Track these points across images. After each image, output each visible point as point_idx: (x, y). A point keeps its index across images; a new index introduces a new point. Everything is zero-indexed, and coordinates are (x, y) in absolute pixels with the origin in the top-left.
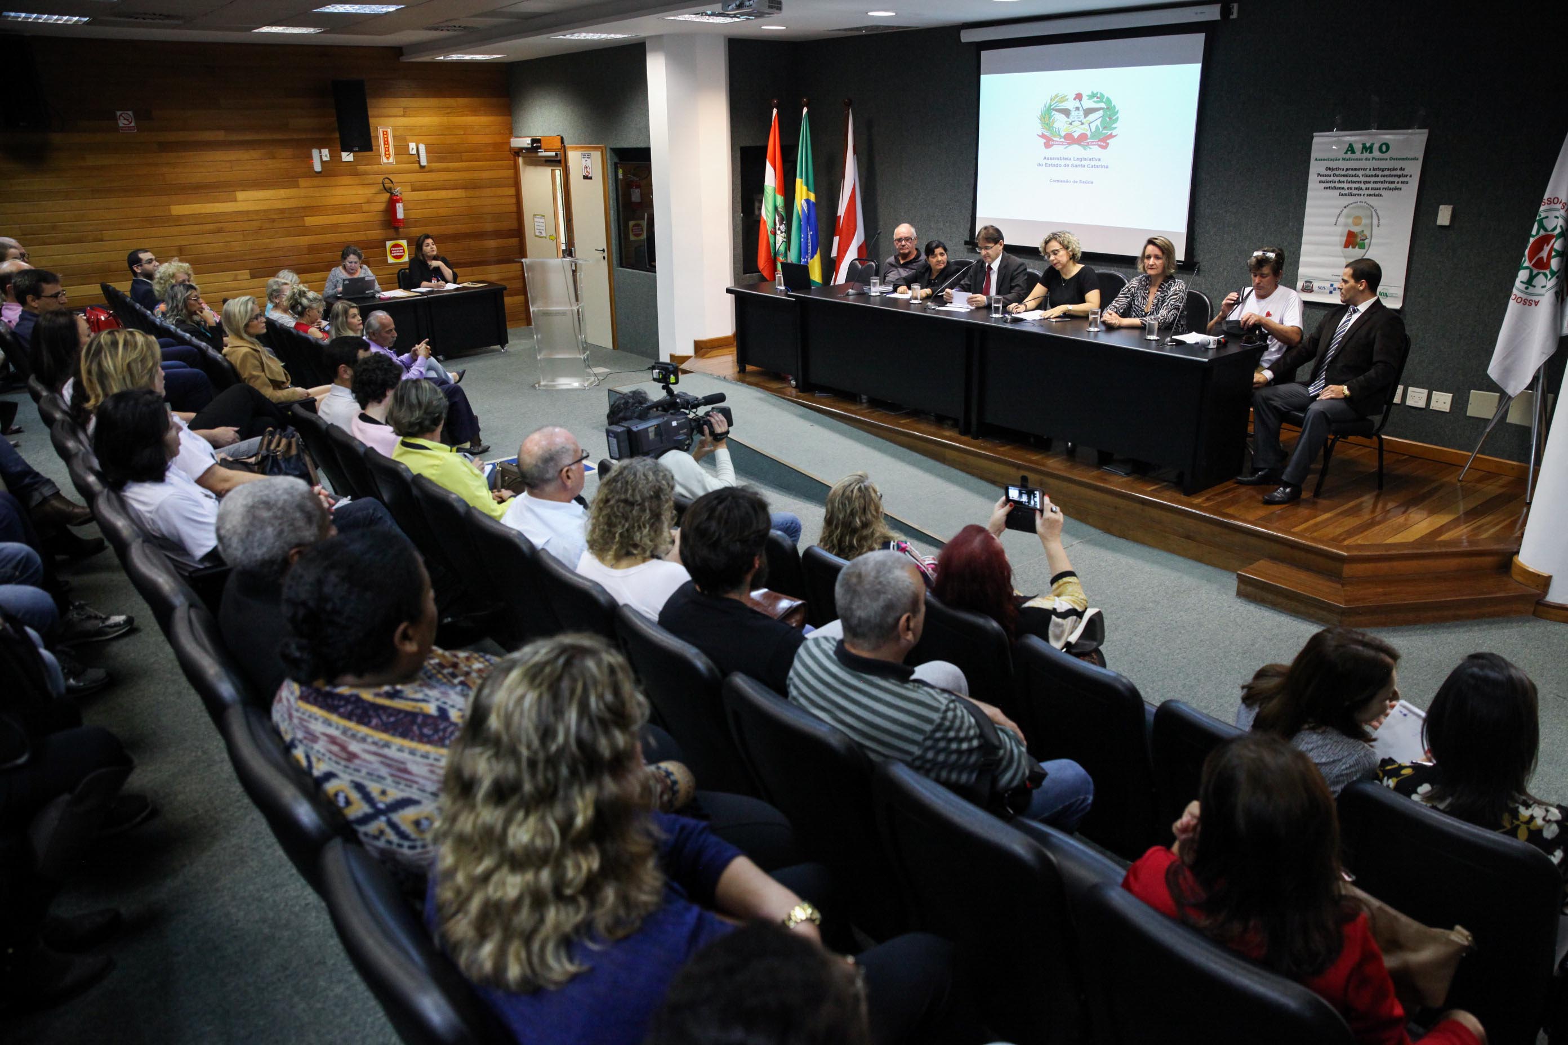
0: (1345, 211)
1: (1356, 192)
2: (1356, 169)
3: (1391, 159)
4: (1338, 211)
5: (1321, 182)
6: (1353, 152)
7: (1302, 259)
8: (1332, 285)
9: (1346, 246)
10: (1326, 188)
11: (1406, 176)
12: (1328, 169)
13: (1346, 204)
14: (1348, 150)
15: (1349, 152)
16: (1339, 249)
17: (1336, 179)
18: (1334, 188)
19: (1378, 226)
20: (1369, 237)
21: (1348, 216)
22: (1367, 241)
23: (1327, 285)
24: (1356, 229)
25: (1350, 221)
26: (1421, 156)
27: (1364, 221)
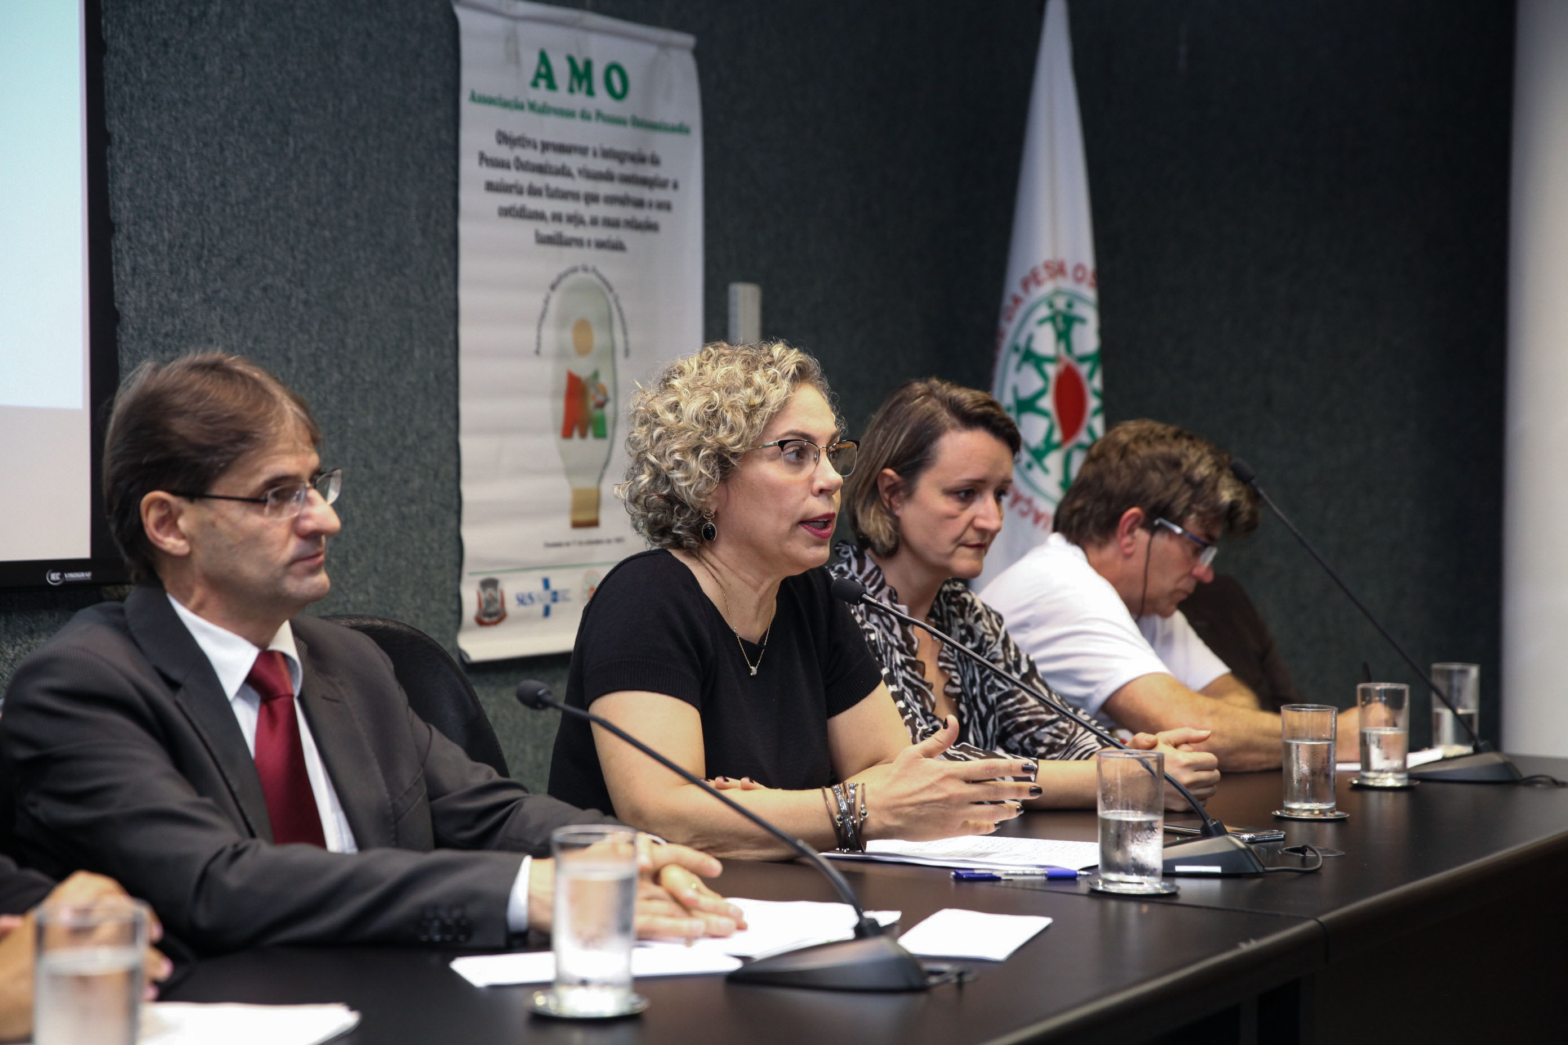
0: (556, 298)
1: (569, 231)
2: (563, 149)
3: (639, 123)
4: (536, 301)
5: (491, 187)
6: (552, 86)
7: (470, 492)
8: (546, 583)
9: (567, 433)
10: (506, 212)
11: (663, 184)
12: (503, 138)
13: (553, 277)
14: (538, 75)
15: (542, 83)
16: (550, 442)
17: (525, 179)
18: (522, 214)
19: (627, 353)
20: (610, 394)
21: (562, 322)
22: (609, 408)
23: (532, 584)
24: (583, 368)
25: (568, 336)
26: (694, 118)
27: (599, 339)
